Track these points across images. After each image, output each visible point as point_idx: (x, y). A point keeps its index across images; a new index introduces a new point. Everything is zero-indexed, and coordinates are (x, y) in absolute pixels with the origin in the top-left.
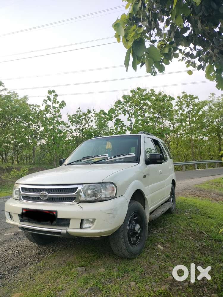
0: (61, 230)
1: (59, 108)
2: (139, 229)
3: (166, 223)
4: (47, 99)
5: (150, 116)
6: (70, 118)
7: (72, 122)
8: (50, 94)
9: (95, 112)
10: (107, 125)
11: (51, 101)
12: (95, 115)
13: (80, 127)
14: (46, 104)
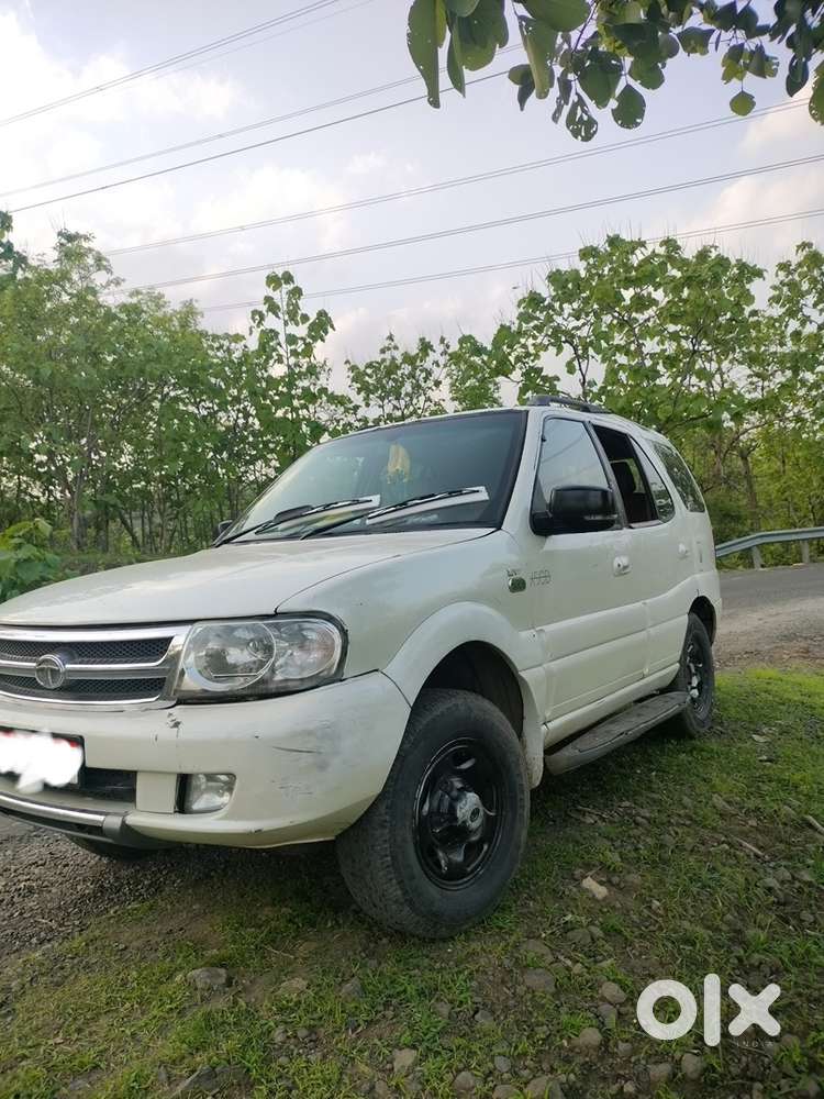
0: (100, 818)
1: (308, 340)
2: (475, 813)
3: (650, 781)
4: (263, 308)
5: (666, 350)
6: (358, 376)
7: (365, 389)
8: (274, 290)
9: (448, 347)
10: (496, 395)
11: (277, 316)
12: (448, 358)
13: (395, 407)
14: (262, 327)
